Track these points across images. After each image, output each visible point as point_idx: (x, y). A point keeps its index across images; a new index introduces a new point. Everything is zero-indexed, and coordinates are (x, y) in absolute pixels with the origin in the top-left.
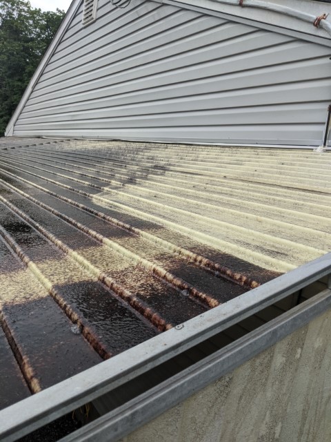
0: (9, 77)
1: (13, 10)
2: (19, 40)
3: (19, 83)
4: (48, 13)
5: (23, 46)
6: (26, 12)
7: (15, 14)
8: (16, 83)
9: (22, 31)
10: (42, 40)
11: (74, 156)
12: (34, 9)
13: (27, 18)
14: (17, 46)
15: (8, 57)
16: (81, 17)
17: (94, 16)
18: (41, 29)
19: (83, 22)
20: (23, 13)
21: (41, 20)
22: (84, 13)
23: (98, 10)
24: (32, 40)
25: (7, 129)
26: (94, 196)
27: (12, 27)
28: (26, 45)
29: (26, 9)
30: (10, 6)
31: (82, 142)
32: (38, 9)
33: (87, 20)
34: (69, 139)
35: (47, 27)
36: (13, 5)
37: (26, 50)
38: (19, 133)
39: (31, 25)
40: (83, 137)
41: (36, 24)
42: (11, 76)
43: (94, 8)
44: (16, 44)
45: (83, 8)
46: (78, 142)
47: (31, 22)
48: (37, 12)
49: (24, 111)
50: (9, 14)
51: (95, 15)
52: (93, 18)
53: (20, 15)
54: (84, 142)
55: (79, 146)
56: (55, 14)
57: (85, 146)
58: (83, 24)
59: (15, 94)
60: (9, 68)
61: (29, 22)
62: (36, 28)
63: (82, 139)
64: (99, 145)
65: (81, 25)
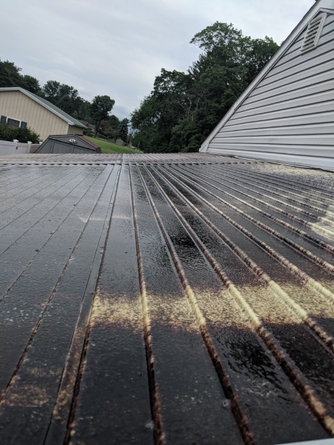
0: (208, 98)
1: (226, 38)
2: (225, 65)
3: (217, 105)
4: (257, 40)
5: (227, 71)
6: (236, 40)
7: (227, 42)
8: (214, 104)
9: (229, 57)
10: (246, 66)
11: (274, 178)
12: (244, 37)
13: (236, 45)
14: (221, 70)
15: (212, 80)
16: (302, 43)
17: (316, 44)
18: (247, 55)
19: (302, 49)
20: (233, 41)
21: (248, 47)
22: (305, 40)
23: (321, 37)
24: (236, 65)
25: (202, 146)
26: (314, 224)
27: (221, 54)
28: (230, 69)
29: (237, 37)
30: (223, 34)
31: (277, 166)
32: (248, 37)
33: (307, 47)
34: (263, 162)
35: (253, 53)
36: (226, 34)
37: (228, 74)
38: (212, 151)
39: (238, 52)
40: (277, 161)
41: (244, 50)
42: (210, 98)
43: (317, 36)
44: (222, 68)
45: (305, 35)
46: (273, 166)
47: (239, 49)
48: (247, 39)
49: (222, 131)
50: (222, 42)
51: (316, 42)
52: (314, 45)
53: (230, 42)
54: (280, 166)
55: (276, 170)
56: (263, 41)
57: (281, 171)
58: (302, 51)
59: (210, 115)
60: (211, 91)
61: (236, 49)
62: (242, 54)
63: (277, 163)
64: (298, 172)
65: (299, 52)
